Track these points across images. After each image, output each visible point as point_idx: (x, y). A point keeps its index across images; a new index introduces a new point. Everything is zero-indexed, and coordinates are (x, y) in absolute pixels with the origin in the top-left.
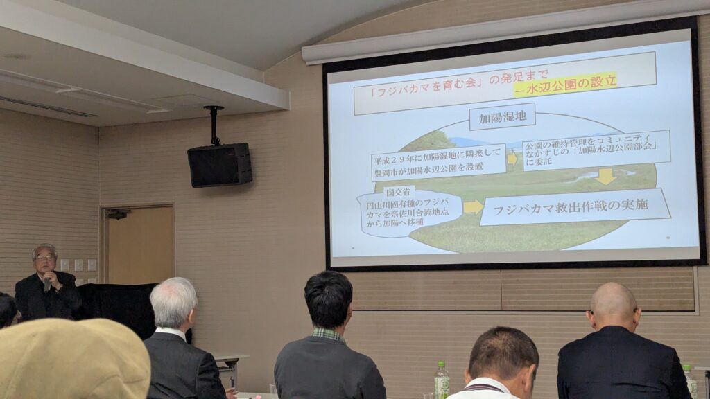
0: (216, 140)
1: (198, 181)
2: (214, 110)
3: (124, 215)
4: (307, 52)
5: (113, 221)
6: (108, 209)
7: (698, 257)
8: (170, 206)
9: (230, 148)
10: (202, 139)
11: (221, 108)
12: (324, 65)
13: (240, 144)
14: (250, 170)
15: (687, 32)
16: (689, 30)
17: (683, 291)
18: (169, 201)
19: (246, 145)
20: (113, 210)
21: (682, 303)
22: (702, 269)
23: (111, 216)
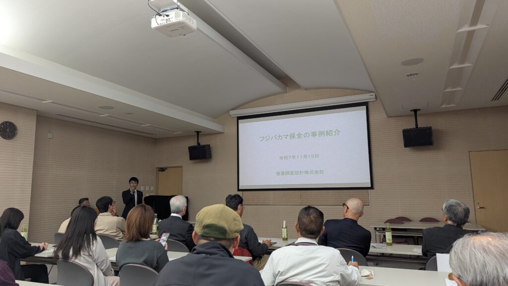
0: (198, 143)
1: (192, 158)
2: (198, 133)
3: (164, 170)
4: (232, 113)
6: (159, 168)
7: (371, 186)
9: (204, 146)
10: (193, 143)
11: (201, 132)
12: (238, 117)
13: (207, 145)
14: (210, 154)
15: (365, 107)
17: (365, 199)
18: (181, 165)
19: (209, 145)
23: (160, 171)
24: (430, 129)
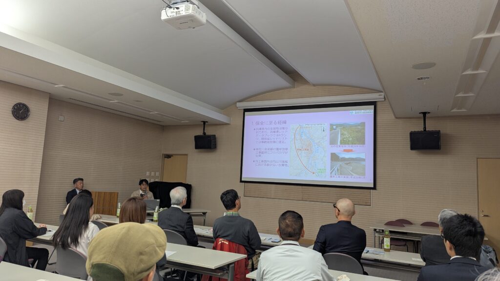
0: (204, 133)
1: (197, 147)
2: (204, 123)
3: (170, 157)
4: (239, 104)
5: (166, 159)
6: (165, 155)
7: (372, 186)
8: (187, 155)
9: (209, 136)
10: (199, 132)
11: (207, 122)
12: (244, 109)
13: (212, 135)
14: (216, 144)
15: (373, 107)
16: (373, 106)
17: (367, 198)
18: (186, 153)
19: (215, 135)
20: (166, 155)
21: (366, 202)
22: (374, 191)
23: (165, 157)
24: (438, 132)
